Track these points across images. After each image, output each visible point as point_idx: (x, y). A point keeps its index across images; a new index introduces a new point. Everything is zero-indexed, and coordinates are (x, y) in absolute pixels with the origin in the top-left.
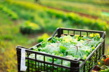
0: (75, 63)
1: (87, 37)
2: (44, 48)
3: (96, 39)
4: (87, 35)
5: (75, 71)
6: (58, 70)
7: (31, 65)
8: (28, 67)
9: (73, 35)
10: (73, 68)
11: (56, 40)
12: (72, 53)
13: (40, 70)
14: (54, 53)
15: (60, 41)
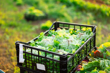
0: (64, 57)
1: (80, 30)
2: (40, 42)
3: (88, 33)
4: (81, 29)
5: (64, 64)
6: (50, 63)
7: (28, 58)
8: (26, 59)
9: (68, 28)
10: (62, 61)
11: (52, 34)
12: (64, 47)
13: (35, 63)
14: (48, 47)
15: (55, 35)
